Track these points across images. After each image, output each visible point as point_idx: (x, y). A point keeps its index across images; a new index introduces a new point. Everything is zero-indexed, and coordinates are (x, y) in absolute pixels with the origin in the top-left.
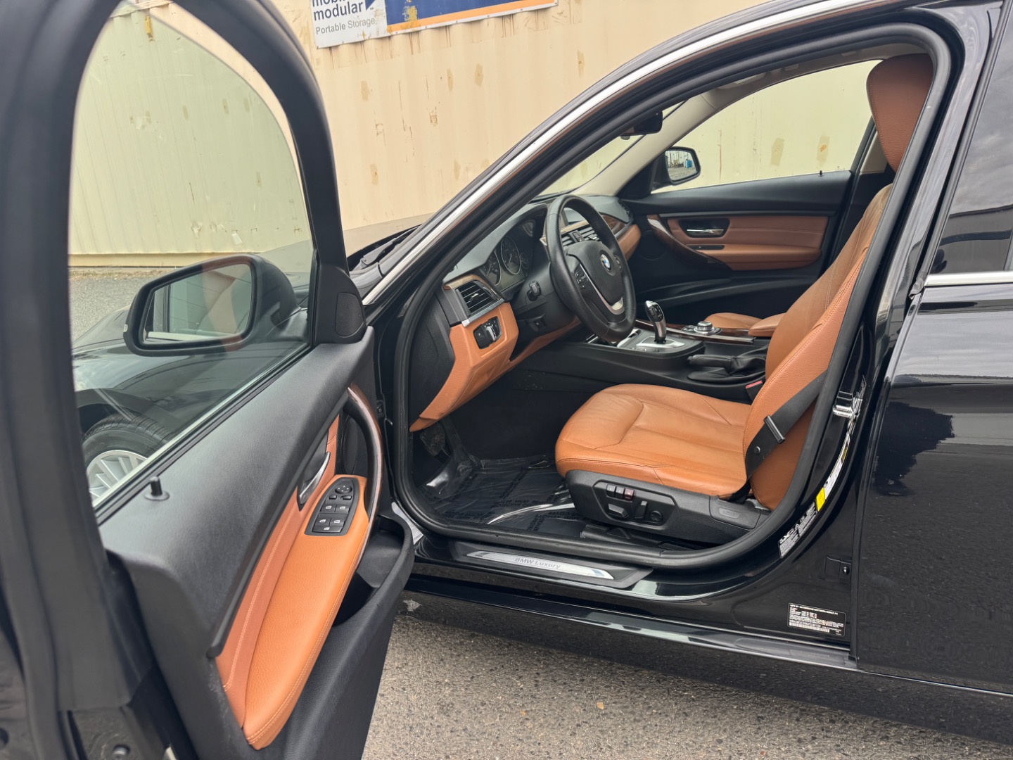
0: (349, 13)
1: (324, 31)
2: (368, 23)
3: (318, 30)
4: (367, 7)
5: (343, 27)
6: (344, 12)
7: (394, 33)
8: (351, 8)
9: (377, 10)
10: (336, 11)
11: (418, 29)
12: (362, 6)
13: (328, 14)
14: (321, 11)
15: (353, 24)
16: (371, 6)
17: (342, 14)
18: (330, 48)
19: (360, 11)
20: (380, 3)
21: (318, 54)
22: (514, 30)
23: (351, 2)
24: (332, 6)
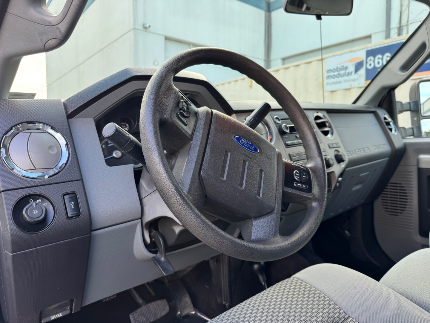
0: (345, 76)
1: (331, 84)
2: (354, 80)
3: (328, 83)
4: (355, 73)
5: (340, 82)
6: (342, 76)
8: (346, 74)
9: (360, 74)
10: (338, 76)
12: (352, 73)
13: (334, 76)
14: (330, 76)
15: (346, 81)
16: (357, 73)
18: (332, 92)
19: (351, 75)
20: (362, 71)
21: (326, 94)
23: (347, 71)
24: (336, 73)
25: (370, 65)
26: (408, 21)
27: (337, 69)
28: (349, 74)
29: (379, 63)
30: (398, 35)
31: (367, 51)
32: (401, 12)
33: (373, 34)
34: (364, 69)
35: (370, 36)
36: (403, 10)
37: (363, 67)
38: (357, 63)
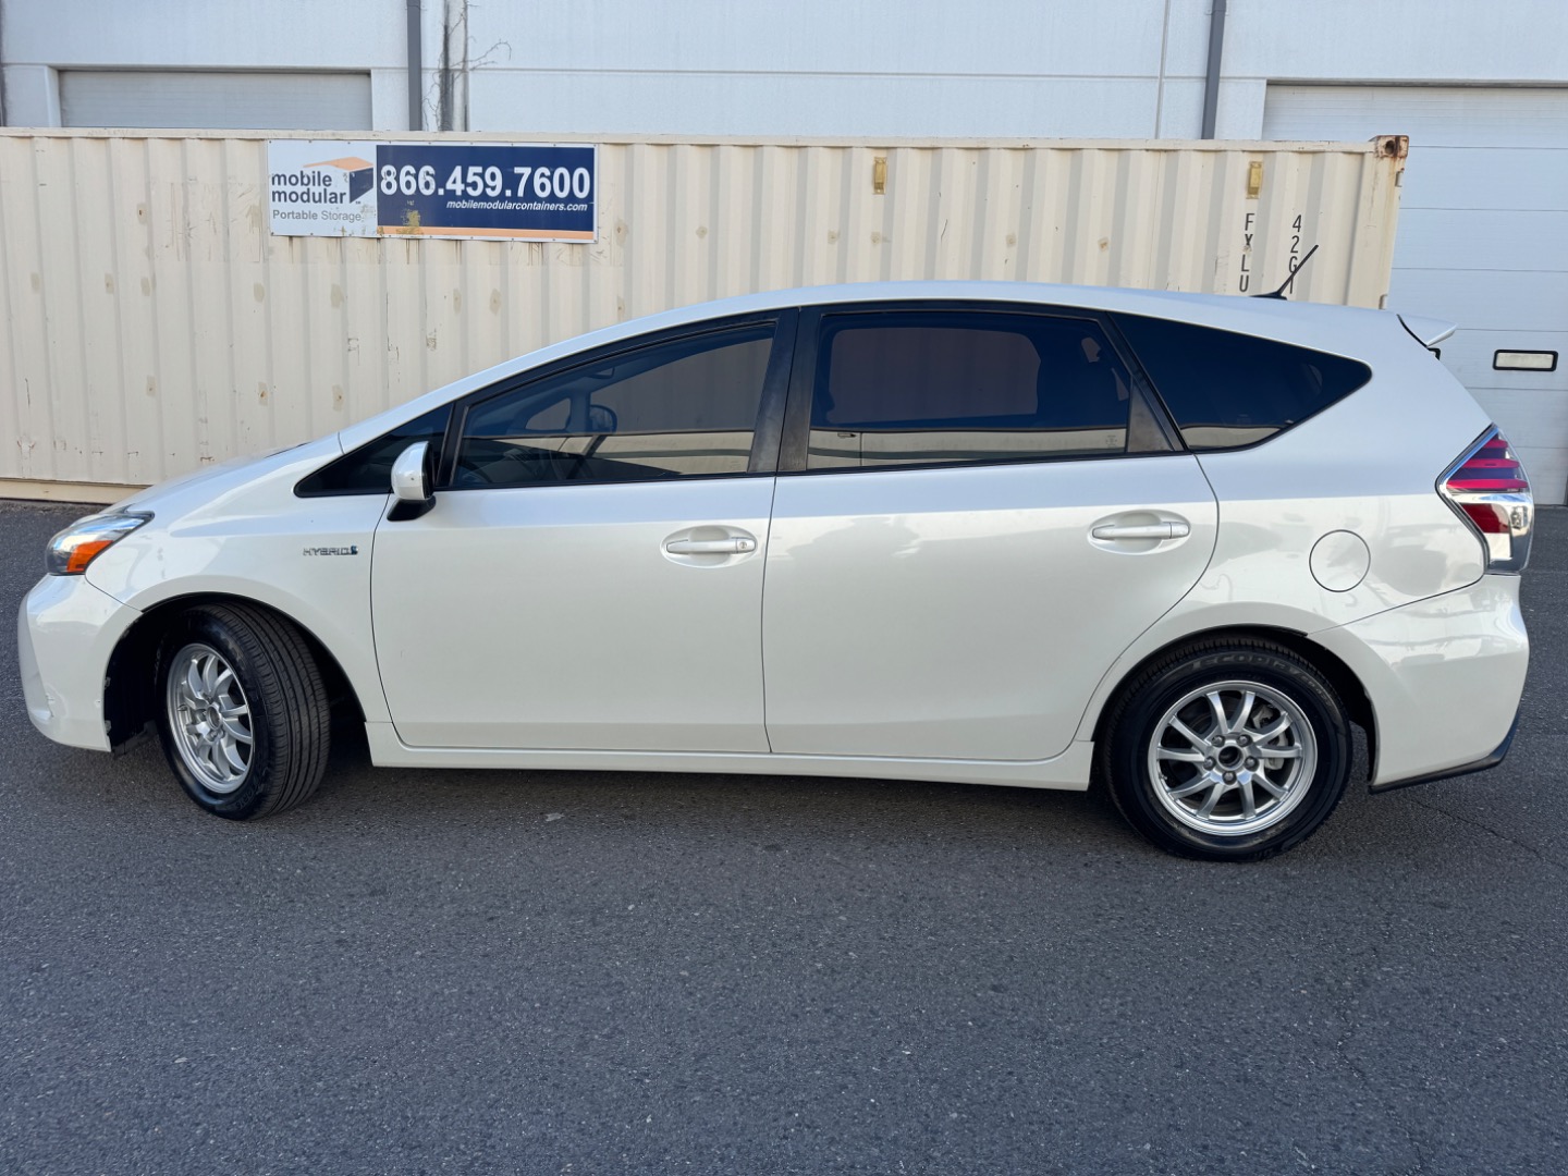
0: (325, 201)
1: (285, 216)
2: (354, 218)
3: (276, 213)
4: (351, 200)
5: (315, 216)
6: (317, 199)
7: (386, 236)
8: (328, 197)
9: (365, 206)
10: (305, 197)
11: (421, 237)
12: (344, 197)
13: (294, 197)
14: (285, 193)
15: (327, 216)
16: (358, 200)
17: (315, 201)
18: (291, 237)
19: (341, 202)
20: (370, 198)
21: (273, 242)
22: (544, 261)
23: (329, 190)
24: (300, 189)
25: (389, 185)
26: (465, 61)
27: (301, 178)
28: (335, 198)
29: (408, 185)
30: (441, 92)
31: (378, 147)
32: (446, 28)
33: (375, 68)
34: (374, 191)
35: (367, 73)
36: (452, 24)
37: (371, 186)
38: (356, 173)
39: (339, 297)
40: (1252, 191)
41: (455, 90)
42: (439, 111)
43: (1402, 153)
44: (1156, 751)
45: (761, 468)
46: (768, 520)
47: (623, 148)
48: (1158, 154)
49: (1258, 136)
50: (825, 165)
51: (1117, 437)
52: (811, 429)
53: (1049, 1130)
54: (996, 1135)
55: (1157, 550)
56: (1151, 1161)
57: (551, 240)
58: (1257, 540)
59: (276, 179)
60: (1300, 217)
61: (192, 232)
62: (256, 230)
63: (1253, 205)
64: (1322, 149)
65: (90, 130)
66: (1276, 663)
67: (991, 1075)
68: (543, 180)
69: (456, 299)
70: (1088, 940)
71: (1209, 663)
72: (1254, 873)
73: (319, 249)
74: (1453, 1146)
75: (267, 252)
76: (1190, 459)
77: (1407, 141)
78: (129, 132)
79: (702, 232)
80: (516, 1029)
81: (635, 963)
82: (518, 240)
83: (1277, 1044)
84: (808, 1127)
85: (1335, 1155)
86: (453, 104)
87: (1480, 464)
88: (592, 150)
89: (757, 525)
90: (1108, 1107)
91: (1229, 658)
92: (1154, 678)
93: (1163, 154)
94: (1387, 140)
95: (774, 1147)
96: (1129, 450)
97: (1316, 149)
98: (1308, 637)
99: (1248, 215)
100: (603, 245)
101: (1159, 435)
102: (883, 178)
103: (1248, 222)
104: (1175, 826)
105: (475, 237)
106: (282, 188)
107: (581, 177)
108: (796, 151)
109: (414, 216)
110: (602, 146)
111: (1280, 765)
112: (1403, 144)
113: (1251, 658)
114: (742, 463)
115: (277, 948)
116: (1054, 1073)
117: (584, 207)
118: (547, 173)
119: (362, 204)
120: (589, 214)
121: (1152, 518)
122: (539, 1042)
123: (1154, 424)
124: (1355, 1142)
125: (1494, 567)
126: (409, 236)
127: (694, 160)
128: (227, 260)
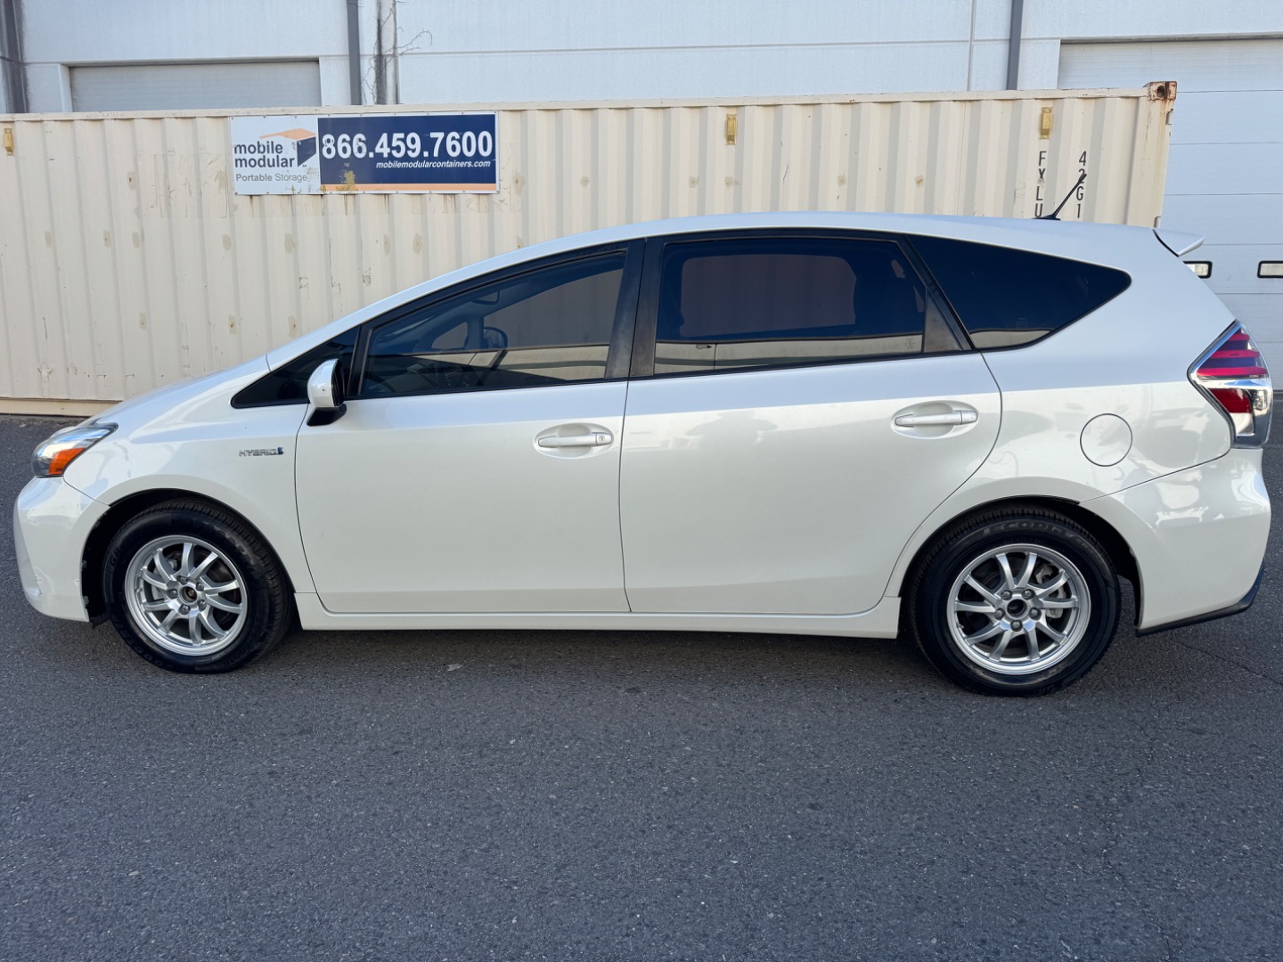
0: (278, 166)
1: (246, 178)
2: (299, 179)
3: (239, 176)
4: (299, 163)
5: (270, 178)
6: (271, 164)
7: (328, 192)
8: (280, 162)
9: (310, 168)
10: (262, 163)
11: (356, 192)
12: (293, 161)
13: (252, 163)
14: (245, 160)
15: (280, 177)
16: (304, 164)
17: (270, 166)
18: (251, 196)
19: (291, 166)
20: (314, 162)
21: (236, 200)
22: (456, 209)
23: (281, 156)
24: (257, 156)
25: (329, 151)
26: (395, 48)
27: (258, 148)
28: (286, 163)
29: (345, 150)
30: (377, 74)
31: (319, 119)
32: (379, 21)
33: (323, 56)
34: (316, 156)
35: (316, 61)
36: (384, 18)
37: (315, 152)
38: (302, 141)
39: (291, 244)
40: (1044, 132)
41: (388, 72)
42: (375, 90)
43: (1172, 96)
44: (953, 604)
45: (616, 374)
46: (622, 417)
47: (519, 114)
48: (964, 103)
49: (1054, 86)
50: (685, 122)
51: (915, 341)
52: (656, 342)
53: (851, 927)
54: (806, 932)
55: (950, 435)
56: (937, 954)
57: (461, 192)
58: (1034, 424)
59: (238, 148)
60: (1085, 153)
61: (172, 195)
62: (223, 191)
63: (1045, 144)
64: (1103, 95)
65: (88, 113)
66: (1054, 528)
67: (805, 881)
68: (454, 143)
69: (386, 243)
70: (893, 765)
71: (997, 529)
72: (1039, 706)
73: (273, 204)
74: (1198, 939)
75: (232, 209)
76: (977, 357)
77: (1175, 86)
78: (120, 114)
79: (585, 181)
80: (410, 845)
81: (512, 789)
82: (434, 193)
83: (1050, 852)
84: (647, 926)
85: (1095, 948)
86: (386, 83)
87: (1227, 355)
88: (493, 116)
89: (613, 422)
90: (903, 907)
91: (1014, 525)
92: (951, 543)
93: (968, 104)
94: (1161, 84)
95: (617, 943)
96: (925, 351)
97: (1098, 95)
98: (1080, 505)
99: (1041, 153)
100: (504, 194)
101: (950, 338)
102: (734, 132)
103: (1041, 158)
104: (971, 667)
105: (400, 192)
106: (242, 156)
107: (485, 138)
108: (660, 111)
109: (350, 176)
110: (502, 112)
111: (1059, 615)
112: (1172, 88)
113: (1032, 525)
114: (600, 371)
115: (220, 779)
116: (858, 879)
117: (488, 163)
118: (457, 135)
119: (307, 167)
120: (492, 170)
121: (945, 407)
122: (428, 855)
123: (946, 328)
124: (1113, 936)
125: (1238, 441)
126: (346, 192)
127: (577, 122)
128: (200, 216)
